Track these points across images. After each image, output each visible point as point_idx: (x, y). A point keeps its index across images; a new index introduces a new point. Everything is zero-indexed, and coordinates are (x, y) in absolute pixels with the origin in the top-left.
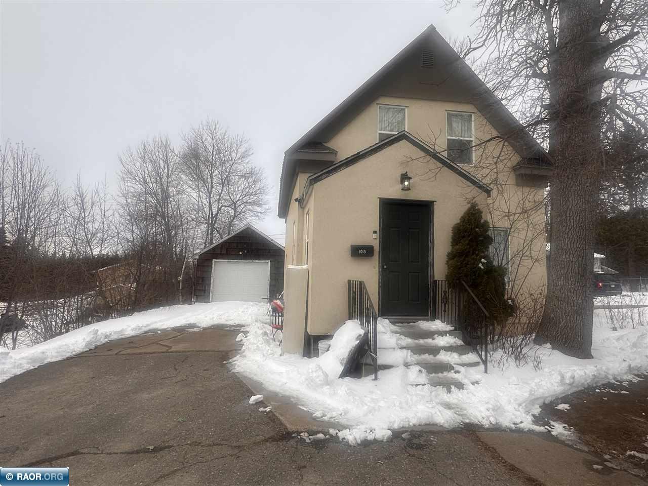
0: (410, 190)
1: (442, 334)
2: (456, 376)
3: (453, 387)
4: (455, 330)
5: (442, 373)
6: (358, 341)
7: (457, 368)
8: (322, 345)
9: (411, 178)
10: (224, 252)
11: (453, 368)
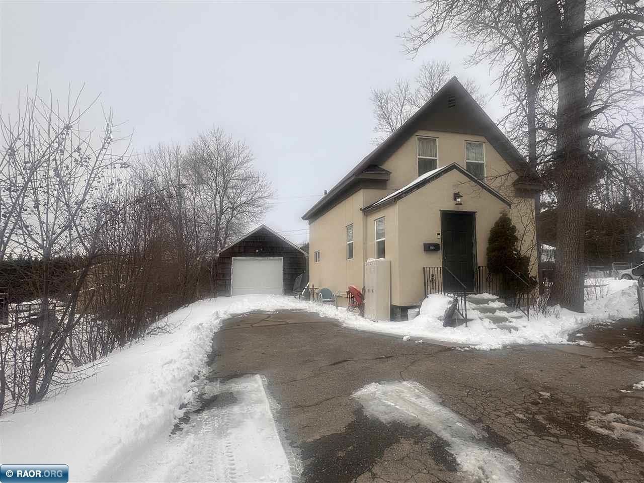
0: (461, 204)
1: (493, 301)
2: (511, 324)
3: (512, 329)
4: (500, 297)
5: (502, 323)
6: (451, 305)
7: (510, 319)
8: (411, 312)
9: (462, 196)
10: (242, 250)
11: (508, 320)
